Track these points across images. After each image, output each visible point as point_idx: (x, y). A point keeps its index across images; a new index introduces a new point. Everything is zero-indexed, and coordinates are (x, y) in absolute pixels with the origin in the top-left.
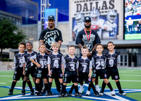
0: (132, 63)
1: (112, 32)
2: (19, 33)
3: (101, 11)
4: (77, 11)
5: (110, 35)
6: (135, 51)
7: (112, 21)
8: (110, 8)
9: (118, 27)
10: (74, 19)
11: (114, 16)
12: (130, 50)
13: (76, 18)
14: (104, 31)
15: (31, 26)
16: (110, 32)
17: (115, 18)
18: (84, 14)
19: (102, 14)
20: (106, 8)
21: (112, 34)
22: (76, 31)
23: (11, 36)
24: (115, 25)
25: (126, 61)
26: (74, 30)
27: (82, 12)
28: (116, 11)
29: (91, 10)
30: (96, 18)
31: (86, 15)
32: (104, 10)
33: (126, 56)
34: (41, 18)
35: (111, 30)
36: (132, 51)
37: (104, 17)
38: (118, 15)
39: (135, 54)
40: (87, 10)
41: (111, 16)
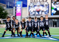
0: (55, 26)
1: (46, 12)
2: (5, 12)
3: (41, 3)
4: (31, 3)
5: (45, 13)
6: (56, 20)
7: (46, 7)
8: (45, 1)
9: (49, 10)
10: (29, 6)
11: (47, 5)
12: (54, 20)
13: (30, 6)
14: (42, 11)
15: (10, 9)
16: (45, 12)
17: (47, 6)
18: (34, 4)
19: (42, 4)
20: (44, 2)
21: (46, 13)
22: (30, 11)
23: (2, 13)
24: (47, 9)
25: (52, 25)
26: (29, 11)
27: (33, 3)
28: (48, 3)
29: (37, 2)
30: (39, 6)
31: (35, 5)
32: (43, 2)
33: (52, 23)
34: (15, 6)
35: (46, 11)
36: (55, 20)
37: (43, 6)
38: (49, 4)
39: (56, 22)
40: (35, 2)
41: (46, 5)
